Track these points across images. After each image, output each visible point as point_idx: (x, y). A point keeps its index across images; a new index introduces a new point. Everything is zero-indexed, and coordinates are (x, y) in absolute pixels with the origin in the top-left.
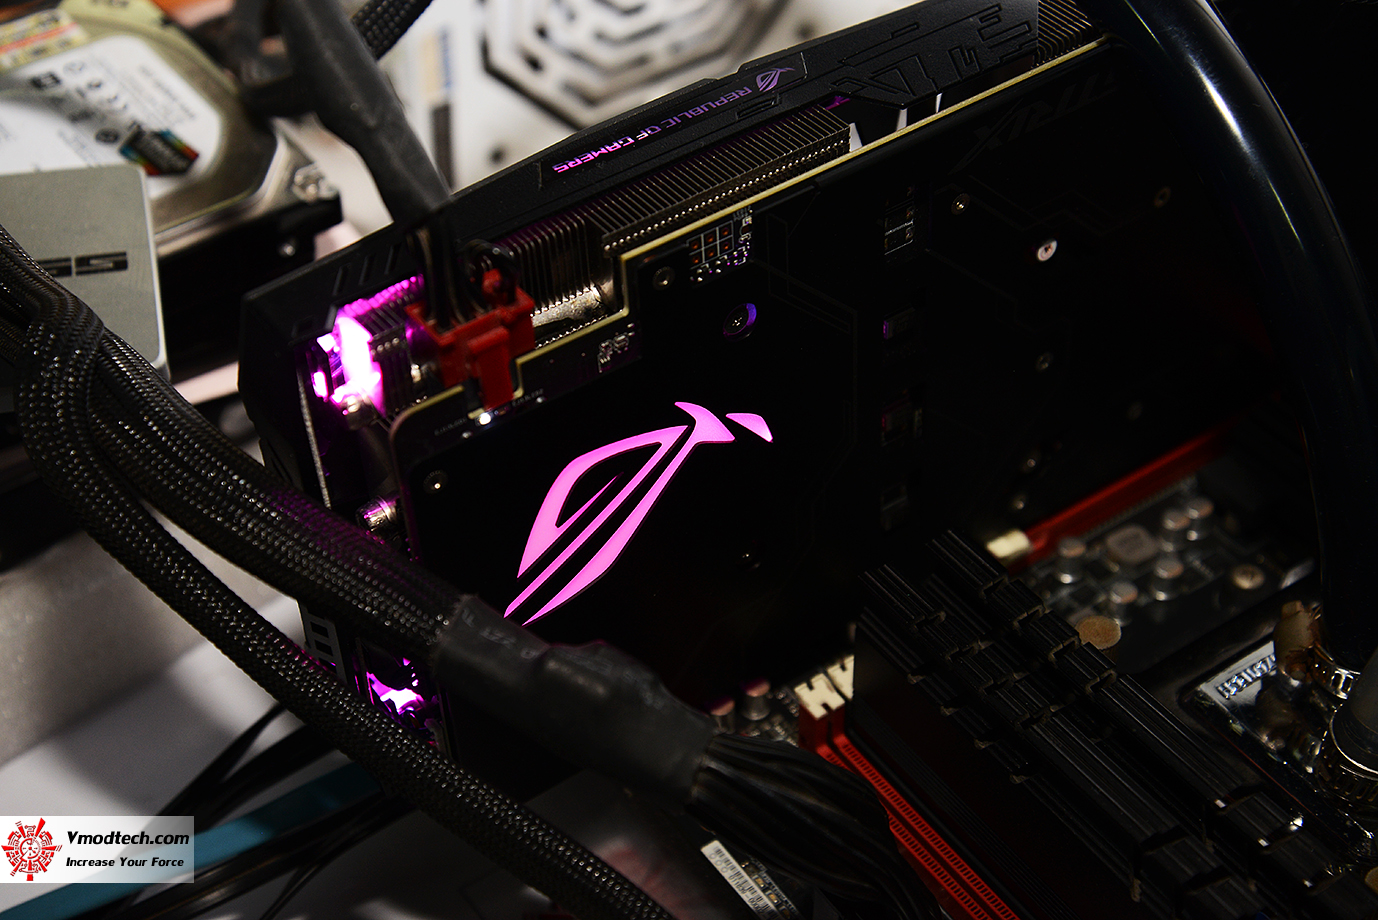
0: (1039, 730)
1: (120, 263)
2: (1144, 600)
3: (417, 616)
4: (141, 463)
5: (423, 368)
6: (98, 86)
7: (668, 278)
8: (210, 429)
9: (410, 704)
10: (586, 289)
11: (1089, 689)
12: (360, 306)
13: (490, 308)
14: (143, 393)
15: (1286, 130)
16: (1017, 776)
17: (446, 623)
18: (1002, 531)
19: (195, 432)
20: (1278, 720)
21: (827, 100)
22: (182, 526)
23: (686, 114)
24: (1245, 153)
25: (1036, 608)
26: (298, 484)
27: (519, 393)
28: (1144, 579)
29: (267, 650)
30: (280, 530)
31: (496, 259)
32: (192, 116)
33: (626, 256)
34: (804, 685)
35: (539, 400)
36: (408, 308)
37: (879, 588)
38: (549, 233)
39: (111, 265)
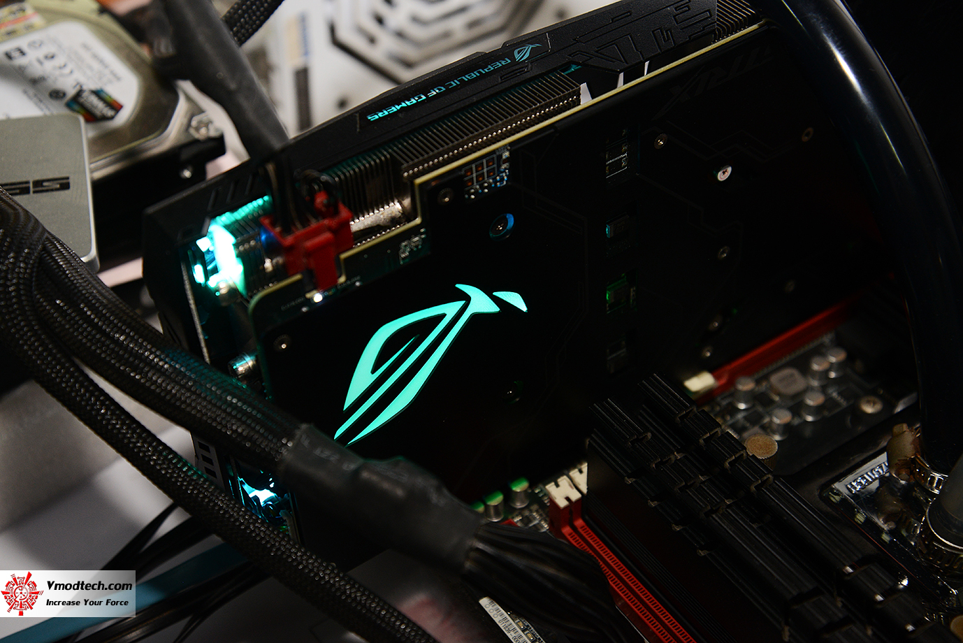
0: (717, 519)
1: (65, 185)
2: (796, 421)
3: (269, 440)
4: (71, 330)
5: (275, 261)
6: (52, 57)
7: (449, 196)
9: (271, 499)
10: (391, 204)
11: (753, 488)
12: (227, 218)
13: (320, 218)
14: (74, 280)
15: (893, 87)
16: (702, 550)
17: (290, 445)
18: (695, 372)
19: (111, 308)
20: (890, 508)
21: (564, 67)
22: (107, 379)
23: (463, 78)
24: (864, 104)
25: (717, 430)
26: (185, 345)
27: (342, 279)
28: (796, 406)
29: (164, 463)
30: (171, 378)
31: (326, 184)
32: (119, 79)
33: (419, 181)
34: (553, 484)
35: (358, 284)
36: (262, 219)
37: (603, 415)
38: (363, 165)
39: (58, 186)
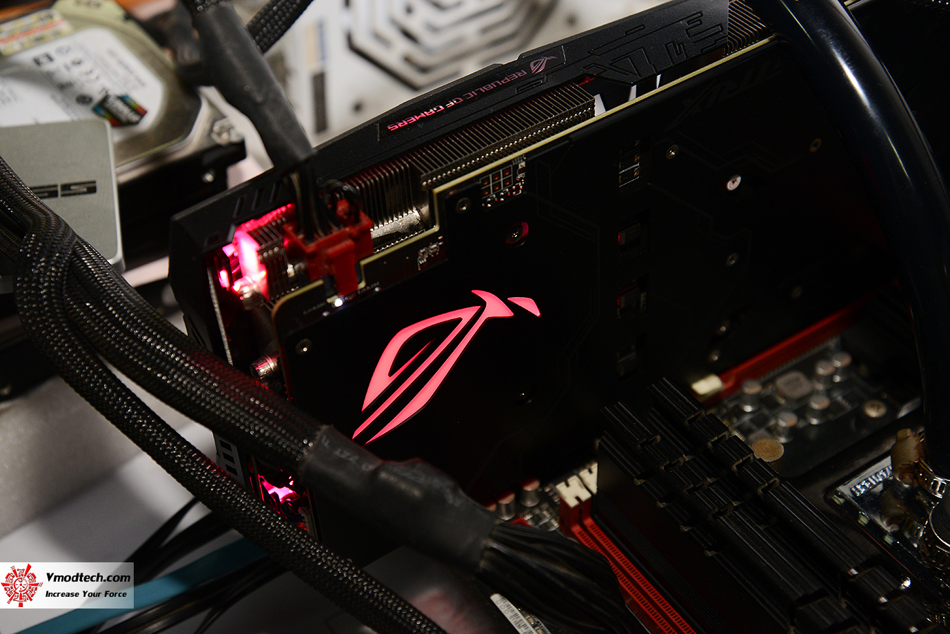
0: (724, 520)
1: (92, 189)
2: (802, 424)
3: (290, 440)
4: (100, 332)
5: (297, 266)
6: (79, 63)
7: (466, 205)
8: (148, 309)
9: (289, 496)
10: (410, 212)
11: (760, 491)
12: (251, 225)
13: (342, 226)
14: (103, 284)
15: (900, 100)
16: (709, 551)
17: (310, 445)
18: (703, 375)
19: (138, 311)
20: (894, 511)
21: (579, 80)
22: (129, 376)
23: (481, 89)
25: (724, 434)
26: (209, 348)
27: (362, 285)
28: (802, 410)
29: (188, 462)
30: (196, 380)
31: (348, 193)
32: (143, 84)
33: (437, 190)
34: (563, 484)
35: (377, 289)
36: (285, 226)
37: (614, 418)
38: (383, 174)
39: (85, 190)
